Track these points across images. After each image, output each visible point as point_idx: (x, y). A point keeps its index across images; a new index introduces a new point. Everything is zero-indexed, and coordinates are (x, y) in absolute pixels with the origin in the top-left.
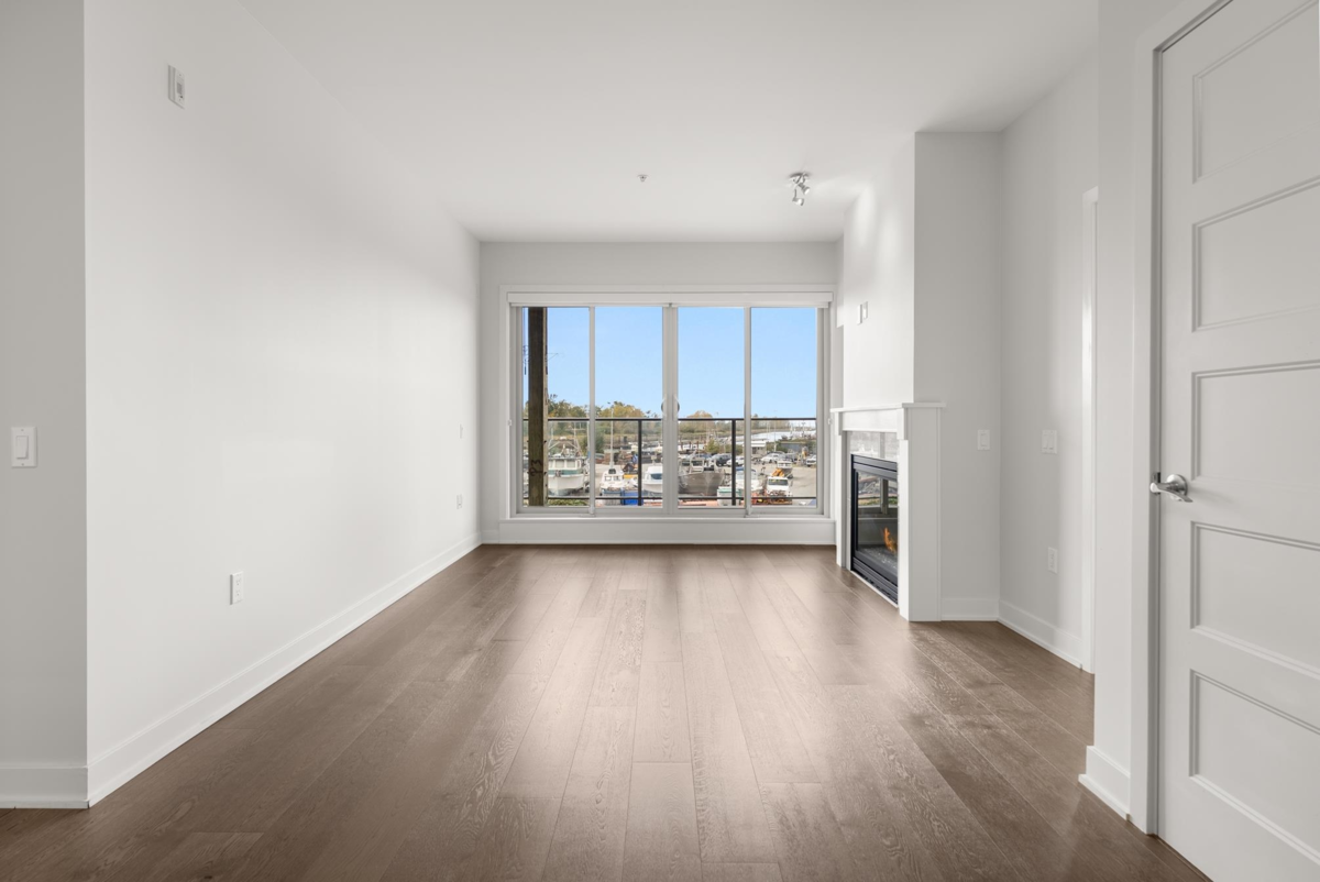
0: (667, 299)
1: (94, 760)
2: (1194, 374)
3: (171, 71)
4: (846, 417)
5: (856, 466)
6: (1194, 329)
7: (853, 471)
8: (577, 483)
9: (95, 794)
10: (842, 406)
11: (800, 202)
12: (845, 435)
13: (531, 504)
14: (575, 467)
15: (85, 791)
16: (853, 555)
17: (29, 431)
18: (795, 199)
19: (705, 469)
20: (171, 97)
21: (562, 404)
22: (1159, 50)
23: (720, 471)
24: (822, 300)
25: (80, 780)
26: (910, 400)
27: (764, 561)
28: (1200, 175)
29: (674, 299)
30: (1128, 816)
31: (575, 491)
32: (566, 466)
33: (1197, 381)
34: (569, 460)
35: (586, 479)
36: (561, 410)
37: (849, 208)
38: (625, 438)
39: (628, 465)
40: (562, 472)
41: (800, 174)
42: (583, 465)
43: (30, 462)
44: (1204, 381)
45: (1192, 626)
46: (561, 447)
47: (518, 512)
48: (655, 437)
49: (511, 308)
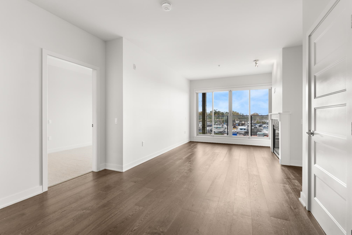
0: (230, 89)
1: (124, 166)
2: (314, 108)
3: (134, 65)
4: (272, 116)
5: (274, 128)
6: (315, 98)
7: (274, 129)
8: (221, 130)
9: (124, 171)
10: (272, 113)
11: (257, 66)
12: (272, 120)
13: (203, 134)
14: (221, 126)
15: (122, 169)
16: (274, 149)
17: (117, 119)
18: (256, 66)
19: (254, 128)
20: (134, 69)
21: (219, 112)
22: (310, 36)
23: (259, 128)
24: (269, 87)
25: (122, 168)
26: (281, 112)
27: (252, 149)
28: (315, 64)
29: (231, 89)
30: (305, 207)
31: (221, 132)
32: (218, 126)
33: (315, 110)
34: (219, 125)
35: (224, 129)
36: (218, 113)
37: (272, 65)
38: (234, 120)
39: (234, 126)
40: (217, 128)
41: (256, 60)
42: (223, 126)
43: (117, 123)
44: (316, 110)
45: (314, 164)
46: (217, 121)
47: (198, 135)
48: (242, 119)
49: (196, 93)
